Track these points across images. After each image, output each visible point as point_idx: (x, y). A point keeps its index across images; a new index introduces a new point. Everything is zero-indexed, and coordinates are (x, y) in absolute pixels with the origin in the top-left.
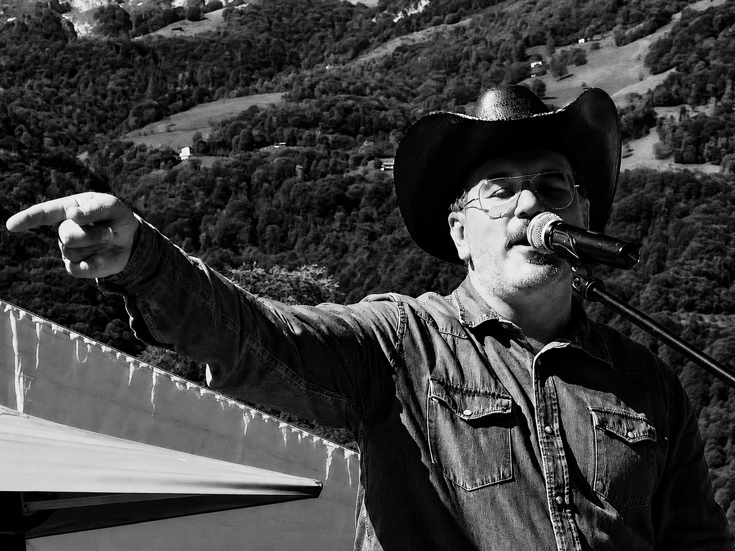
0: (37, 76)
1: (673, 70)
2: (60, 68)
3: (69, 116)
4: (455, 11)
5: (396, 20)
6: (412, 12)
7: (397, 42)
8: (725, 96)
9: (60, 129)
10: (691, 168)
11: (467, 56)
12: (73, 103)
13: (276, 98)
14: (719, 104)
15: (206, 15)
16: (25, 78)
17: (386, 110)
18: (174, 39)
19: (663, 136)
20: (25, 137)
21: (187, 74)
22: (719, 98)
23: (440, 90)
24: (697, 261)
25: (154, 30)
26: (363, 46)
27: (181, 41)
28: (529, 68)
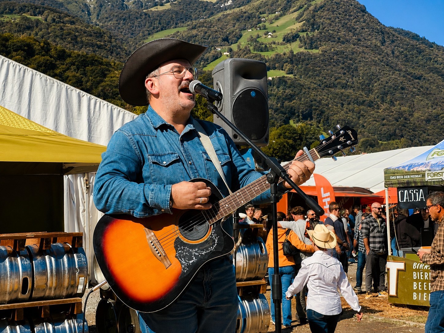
0: (113, 21)
1: (304, 21)
2: (121, 18)
3: (121, 32)
4: (239, 4)
5: (221, 6)
6: (226, 4)
7: (222, 13)
8: (320, 29)
9: (117, 36)
10: (310, 51)
11: (242, 17)
12: (123, 29)
13: (185, 29)
14: (318, 31)
15: (165, 4)
16: (110, 21)
17: (217, 32)
18: (156, 11)
19: (301, 41)
20: (106, 38)
21: (158, 21)
22: (318, 30)
23: (234, 26)
24: (311, 79)
25: (149, 8)
26: (212, 14)
27: (158, 11)
28: (261, 21)
